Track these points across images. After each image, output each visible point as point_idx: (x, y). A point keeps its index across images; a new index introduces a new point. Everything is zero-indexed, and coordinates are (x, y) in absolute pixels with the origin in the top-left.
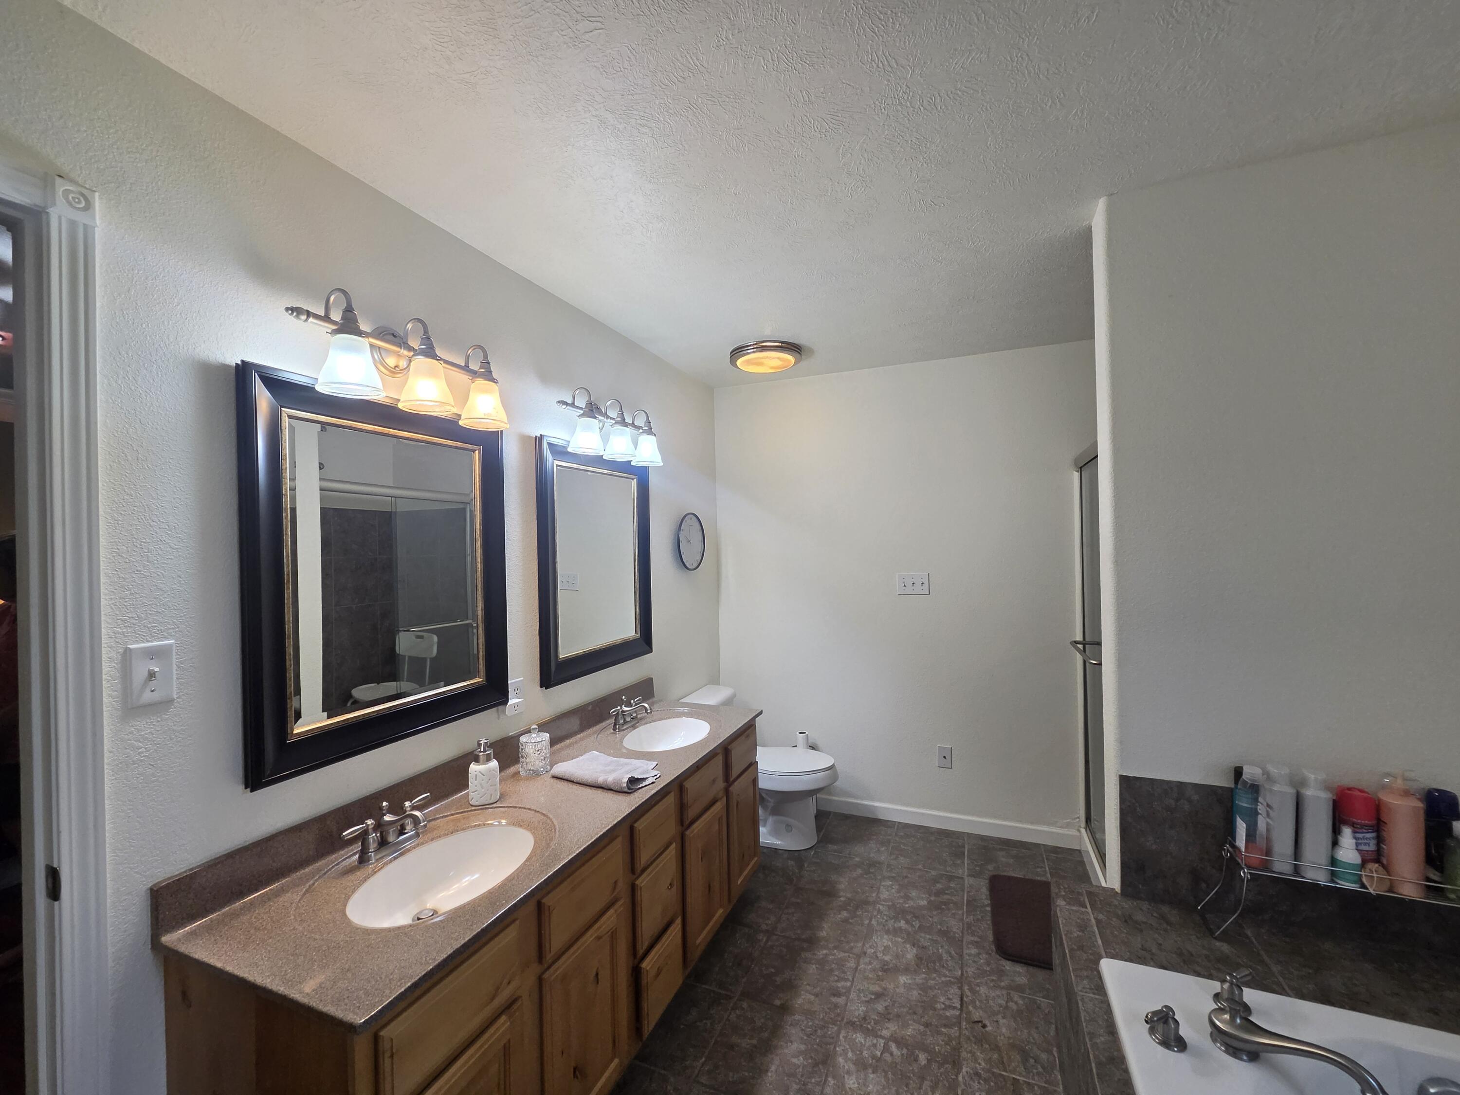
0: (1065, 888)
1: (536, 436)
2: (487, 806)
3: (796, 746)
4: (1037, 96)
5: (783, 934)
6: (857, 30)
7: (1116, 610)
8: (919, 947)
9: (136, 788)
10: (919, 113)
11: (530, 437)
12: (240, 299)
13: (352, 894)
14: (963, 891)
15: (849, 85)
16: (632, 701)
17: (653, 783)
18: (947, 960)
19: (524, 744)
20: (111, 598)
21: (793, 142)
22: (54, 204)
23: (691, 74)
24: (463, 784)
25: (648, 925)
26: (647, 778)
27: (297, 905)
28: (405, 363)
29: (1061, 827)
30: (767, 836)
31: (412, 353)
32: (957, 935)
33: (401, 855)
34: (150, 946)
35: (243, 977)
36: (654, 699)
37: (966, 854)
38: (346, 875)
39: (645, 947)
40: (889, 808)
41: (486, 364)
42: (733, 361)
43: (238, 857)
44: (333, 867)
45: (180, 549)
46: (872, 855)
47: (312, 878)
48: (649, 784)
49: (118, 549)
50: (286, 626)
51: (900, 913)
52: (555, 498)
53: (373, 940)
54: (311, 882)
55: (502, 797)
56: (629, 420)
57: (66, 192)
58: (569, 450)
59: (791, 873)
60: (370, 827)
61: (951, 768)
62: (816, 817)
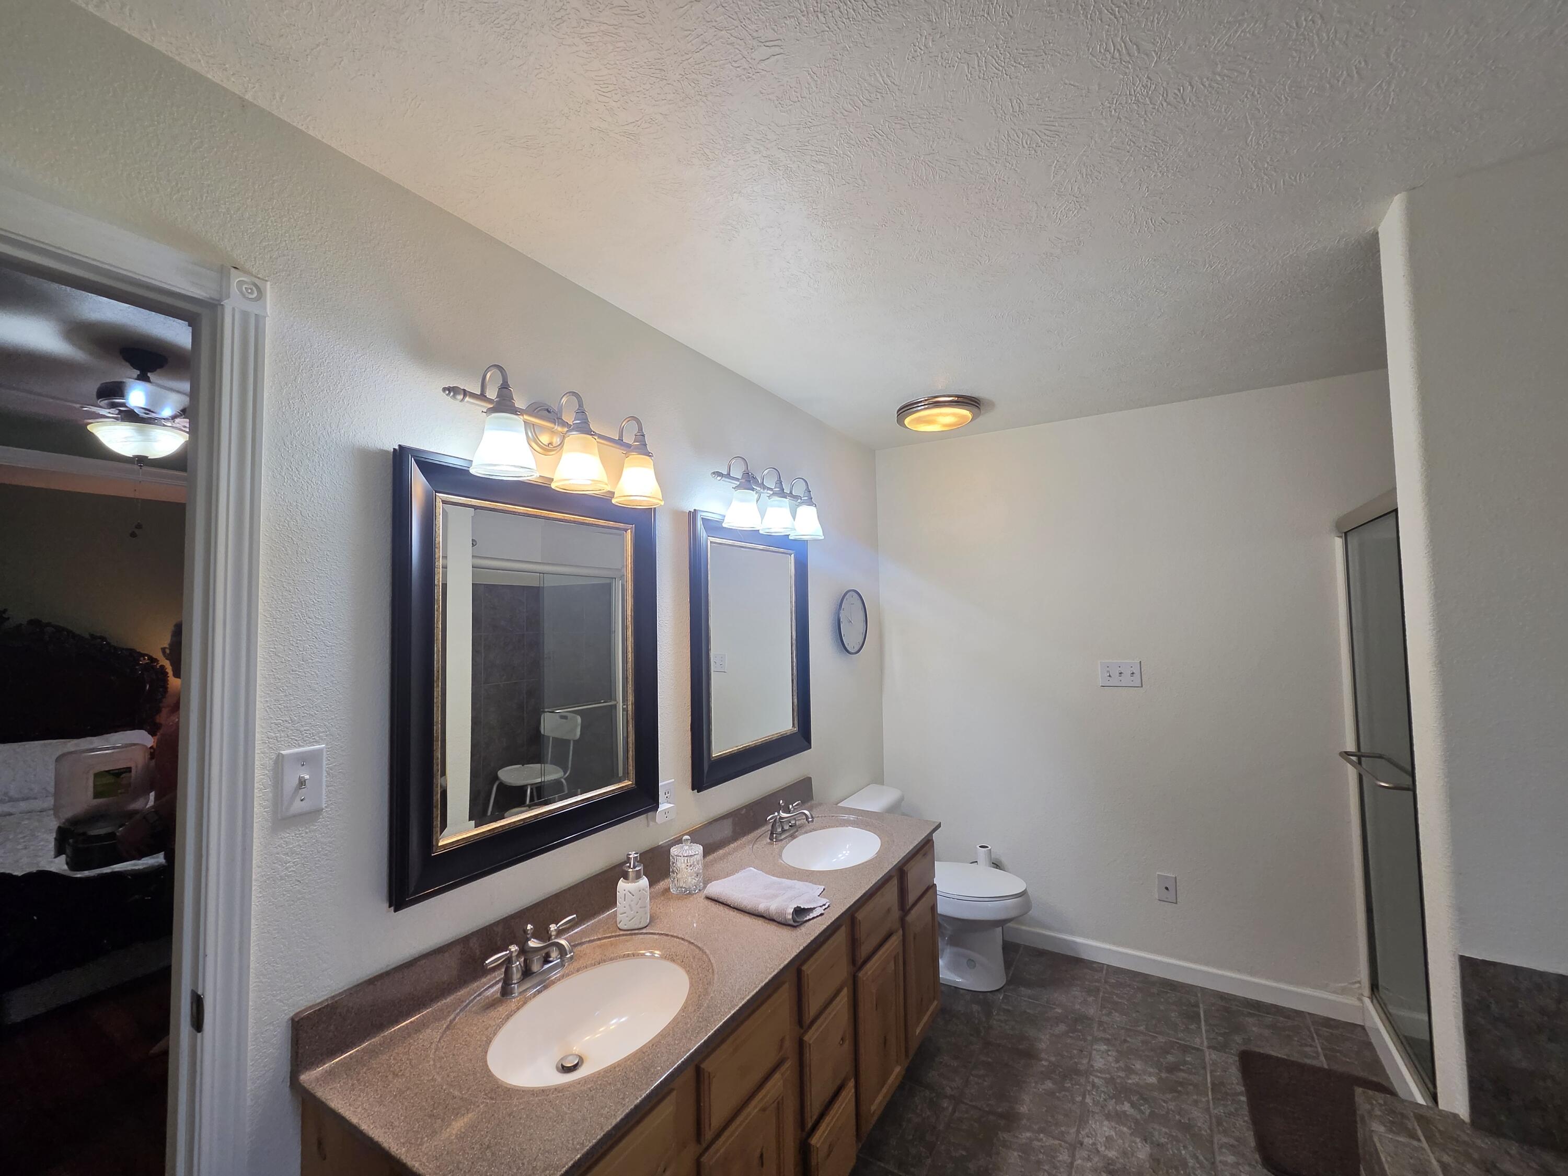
0: (1381, 1105)
1: (690, 511)
2: (636, 932)
3: (977, 862)
4: (1326, 70)
5: (974, 1104)
6: (1091, 14)
7: (1444, 728)
8: (1152, 1143)
9: (282, 906)
10: (1160, 110)
11: (683, 512)
12: (399, 382)
13: (494, 1036)
14: (1204, 1068)
15: (1072, 85)
16: (791, 806)
17: (822, 914)
18: (1193, 1168)
19: (675, 857)
20: (267, 701)
21: (994, 163)
22: (228, 297)
23: (879, 96)
24: (610, 901)
25: (818, 1092)
26: (814, 908)
27: (437, 1045)
28: (558, 440)
29: (1334, 992)
30: (947, 974)
31: (566, 429)
32: (1203, 1132)
33: (545, 987)
34: (289, 1084)
35: (377, 1142)
36: (813, 802)
37: (1202, 1016)
38: (487, 1011)
39: (815, 1117)
40: (1092, 946)
41: (641, 437)
42: (900, 421)
43: (379, 983)
44: (475, 998)
45: (334, 646)
46: (1077, 1007)
47: (454, 1011)
48: (817, 916)
49: (275, 648)
50: (435, 727)
51: (1122, 1092)
52: (709, 578)
53: (515, 1106)
54: (452, 1016)
55: (652, 919)
56: (787, 491)
57: (241, 283)
58: (724, 525)
59: (976, 1021)
60: (514, 954)
61: (1176, 903)
62: (1003, 949)
